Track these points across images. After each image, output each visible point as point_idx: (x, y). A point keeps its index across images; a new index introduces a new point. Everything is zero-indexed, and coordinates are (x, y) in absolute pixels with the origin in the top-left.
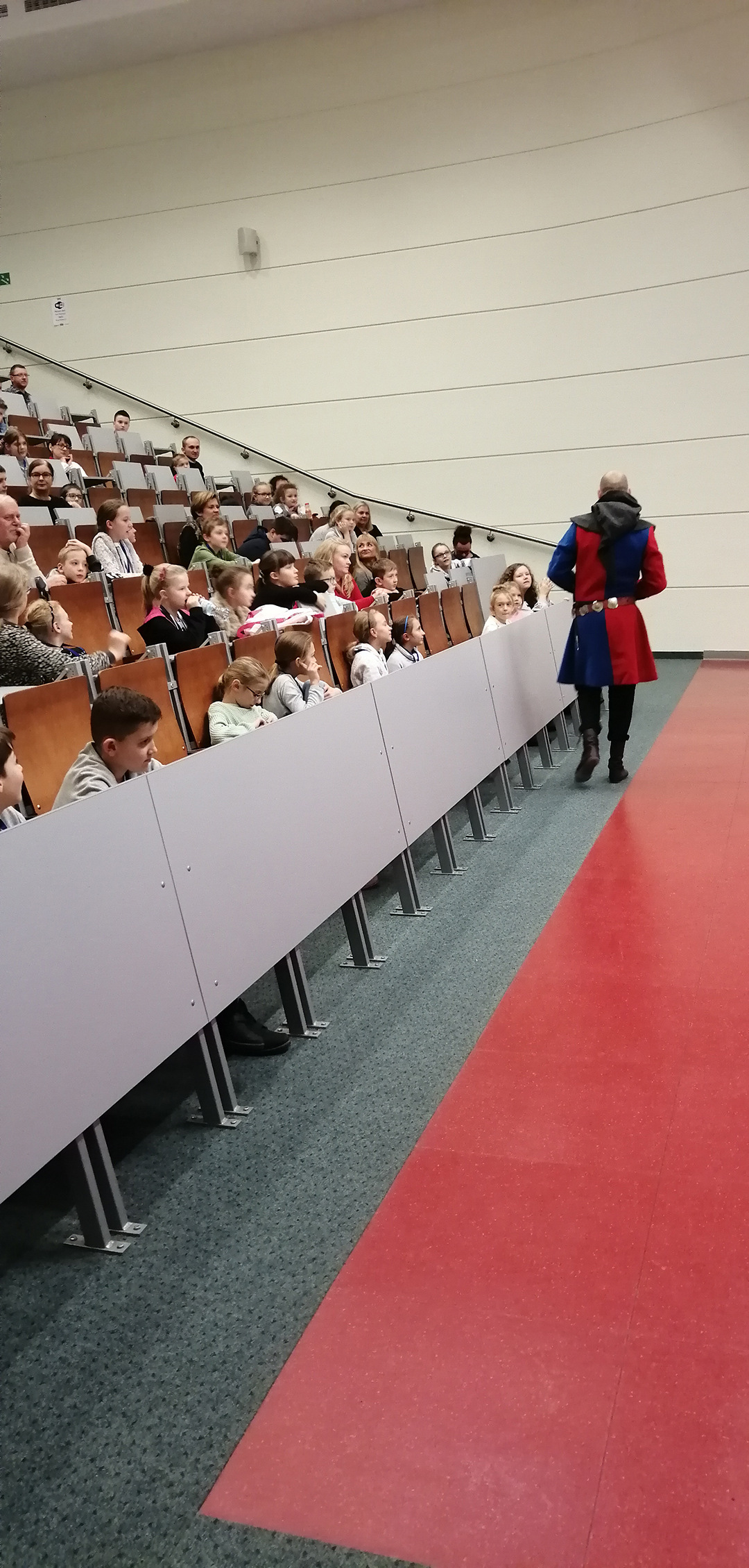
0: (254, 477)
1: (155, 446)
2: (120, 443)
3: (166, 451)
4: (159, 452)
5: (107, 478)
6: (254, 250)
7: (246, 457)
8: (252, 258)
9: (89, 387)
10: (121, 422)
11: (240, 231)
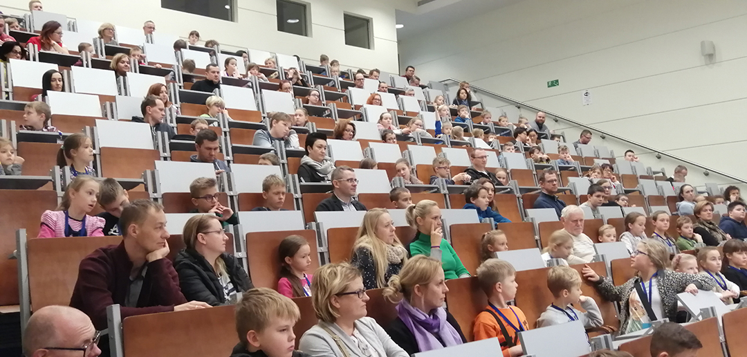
0: (719, 187)
1: (653, 170)
2: (633, 168)
3: (658, 173)
4: (655, 173)
5: (636, 189)
6: (711, 52)
7: (707, 174)
8: (710, 57)
9: (603, 138)
10: (630, 156)
11: (703, 44)
